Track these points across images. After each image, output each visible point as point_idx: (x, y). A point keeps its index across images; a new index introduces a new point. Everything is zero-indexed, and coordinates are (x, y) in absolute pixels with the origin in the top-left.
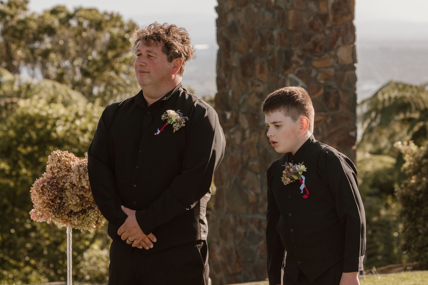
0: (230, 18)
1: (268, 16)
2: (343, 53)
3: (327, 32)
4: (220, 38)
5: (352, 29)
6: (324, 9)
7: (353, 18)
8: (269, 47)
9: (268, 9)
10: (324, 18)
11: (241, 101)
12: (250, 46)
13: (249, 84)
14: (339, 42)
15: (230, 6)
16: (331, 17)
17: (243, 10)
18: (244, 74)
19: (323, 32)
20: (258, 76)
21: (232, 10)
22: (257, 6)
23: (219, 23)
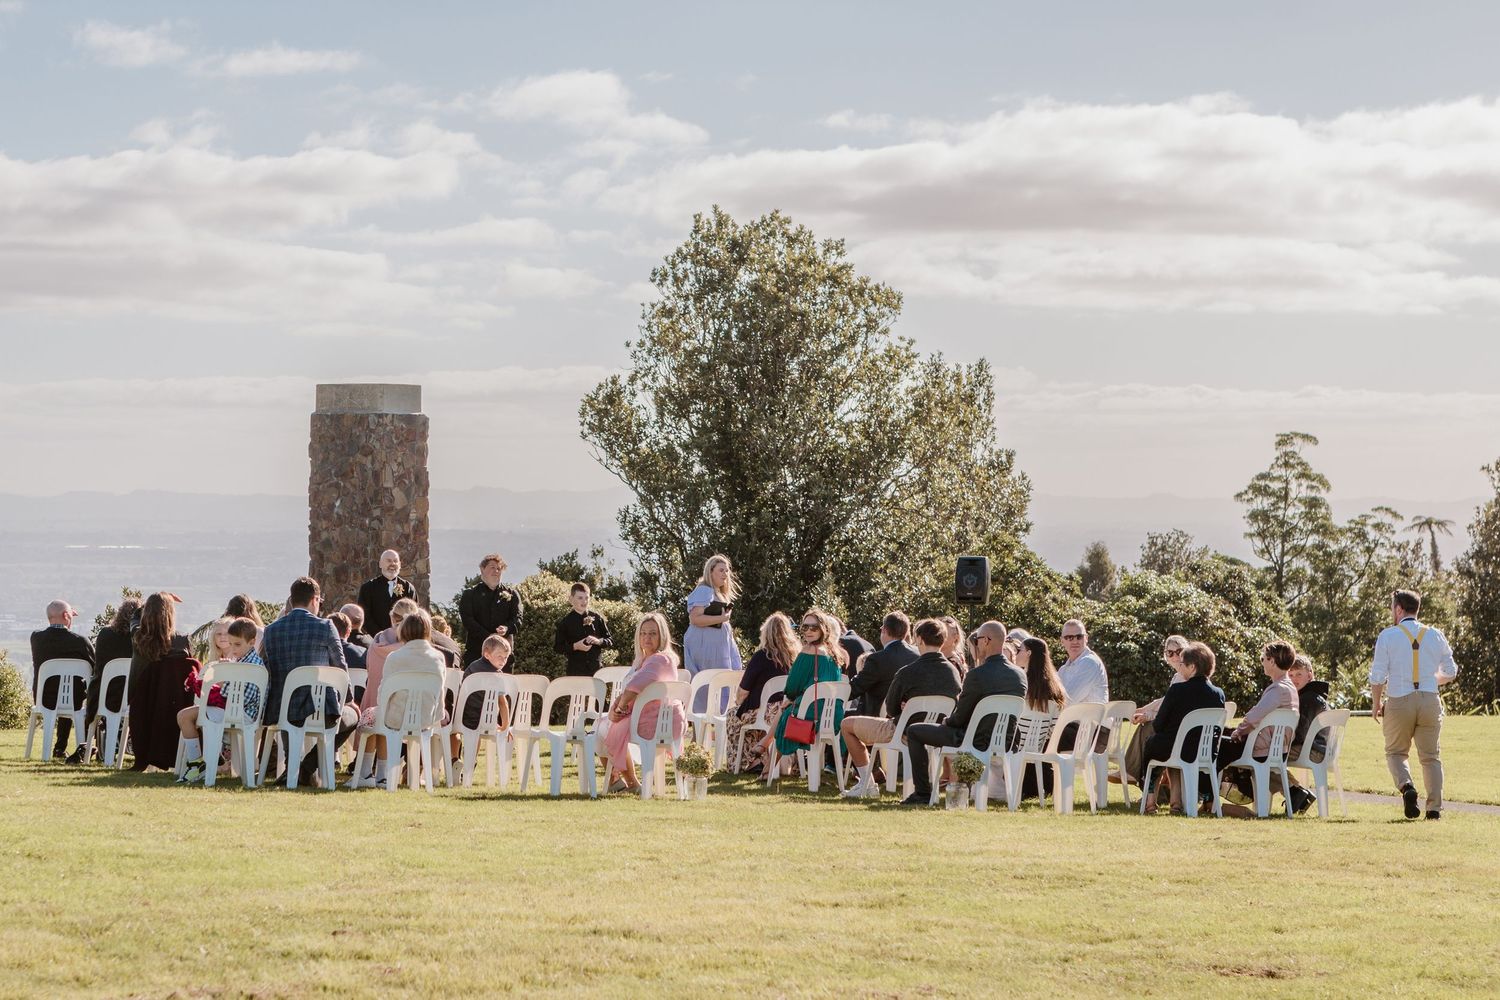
0: (324, 535)
1: (363, 535)
2: (420, 565)
3: (409, 548)
4: (312, 551)
5: (426, 546)
6: (407, 531)
7: (427, 537)
8: (363, 559)
9: (362, 530)
10: (407, 537)
11: (335, 602)
12: (344, 558)
13: (343, 589)
14: (417, 556)
15: (324, 527)
16: (412, 536)
17: (338, 529)
18: (338, 580)
19: (406, 548)
20: (352, 582)
21: (327, 529)
22: (351, 527)
23: (313, 538)
